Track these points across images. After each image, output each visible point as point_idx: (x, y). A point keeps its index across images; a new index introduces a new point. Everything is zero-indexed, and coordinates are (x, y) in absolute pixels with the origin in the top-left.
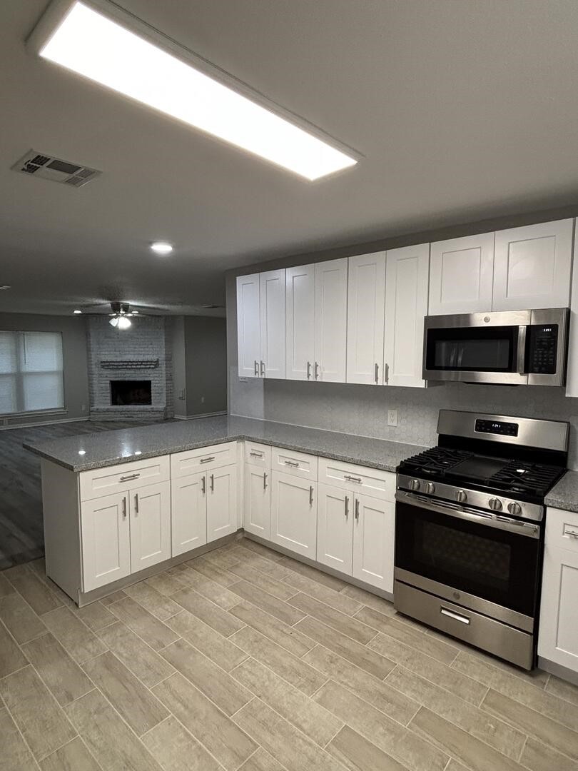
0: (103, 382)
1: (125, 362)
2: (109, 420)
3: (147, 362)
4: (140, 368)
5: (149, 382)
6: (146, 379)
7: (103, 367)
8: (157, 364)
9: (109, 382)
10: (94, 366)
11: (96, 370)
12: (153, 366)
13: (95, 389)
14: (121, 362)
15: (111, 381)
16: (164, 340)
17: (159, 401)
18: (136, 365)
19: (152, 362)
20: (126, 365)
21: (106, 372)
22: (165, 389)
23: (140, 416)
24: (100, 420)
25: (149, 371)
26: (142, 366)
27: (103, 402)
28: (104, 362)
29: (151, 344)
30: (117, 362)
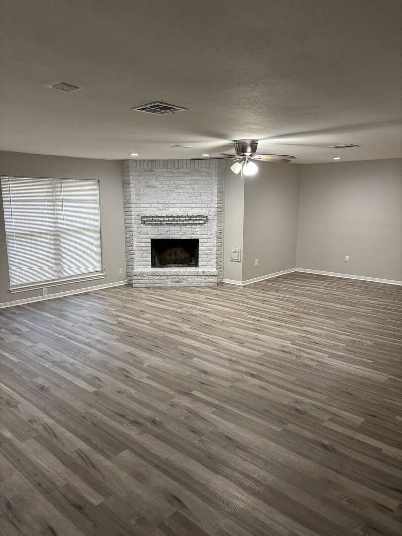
0: (143, 240)
1: (172, 217)
2: (154, 285)
3: (196, 217)
4: (186, 225)
5: (197, 241)
6: (193, 237)
7: (144, 223)
8: (205, 219)
9: (150, 241)
10: (133, 222)
11: (136, 226)
12: (203, 222)
13: (134, 248)
14: (167, 217)
15: (152, 240)
16: (216, 190)
17: (207, 263)
18: (183, 221)
19: (201, 217)
20: (171, 221)
21: (147, 229)
22: (215, 249)
23: (190, 281)
24: (143, 285)
25: (198, 228)
26: (190, 222)
27: (143, 264)
28: (147, 217)
29: (201, 195)
30: (162, 217)
